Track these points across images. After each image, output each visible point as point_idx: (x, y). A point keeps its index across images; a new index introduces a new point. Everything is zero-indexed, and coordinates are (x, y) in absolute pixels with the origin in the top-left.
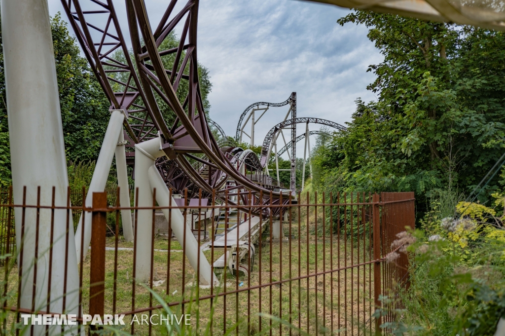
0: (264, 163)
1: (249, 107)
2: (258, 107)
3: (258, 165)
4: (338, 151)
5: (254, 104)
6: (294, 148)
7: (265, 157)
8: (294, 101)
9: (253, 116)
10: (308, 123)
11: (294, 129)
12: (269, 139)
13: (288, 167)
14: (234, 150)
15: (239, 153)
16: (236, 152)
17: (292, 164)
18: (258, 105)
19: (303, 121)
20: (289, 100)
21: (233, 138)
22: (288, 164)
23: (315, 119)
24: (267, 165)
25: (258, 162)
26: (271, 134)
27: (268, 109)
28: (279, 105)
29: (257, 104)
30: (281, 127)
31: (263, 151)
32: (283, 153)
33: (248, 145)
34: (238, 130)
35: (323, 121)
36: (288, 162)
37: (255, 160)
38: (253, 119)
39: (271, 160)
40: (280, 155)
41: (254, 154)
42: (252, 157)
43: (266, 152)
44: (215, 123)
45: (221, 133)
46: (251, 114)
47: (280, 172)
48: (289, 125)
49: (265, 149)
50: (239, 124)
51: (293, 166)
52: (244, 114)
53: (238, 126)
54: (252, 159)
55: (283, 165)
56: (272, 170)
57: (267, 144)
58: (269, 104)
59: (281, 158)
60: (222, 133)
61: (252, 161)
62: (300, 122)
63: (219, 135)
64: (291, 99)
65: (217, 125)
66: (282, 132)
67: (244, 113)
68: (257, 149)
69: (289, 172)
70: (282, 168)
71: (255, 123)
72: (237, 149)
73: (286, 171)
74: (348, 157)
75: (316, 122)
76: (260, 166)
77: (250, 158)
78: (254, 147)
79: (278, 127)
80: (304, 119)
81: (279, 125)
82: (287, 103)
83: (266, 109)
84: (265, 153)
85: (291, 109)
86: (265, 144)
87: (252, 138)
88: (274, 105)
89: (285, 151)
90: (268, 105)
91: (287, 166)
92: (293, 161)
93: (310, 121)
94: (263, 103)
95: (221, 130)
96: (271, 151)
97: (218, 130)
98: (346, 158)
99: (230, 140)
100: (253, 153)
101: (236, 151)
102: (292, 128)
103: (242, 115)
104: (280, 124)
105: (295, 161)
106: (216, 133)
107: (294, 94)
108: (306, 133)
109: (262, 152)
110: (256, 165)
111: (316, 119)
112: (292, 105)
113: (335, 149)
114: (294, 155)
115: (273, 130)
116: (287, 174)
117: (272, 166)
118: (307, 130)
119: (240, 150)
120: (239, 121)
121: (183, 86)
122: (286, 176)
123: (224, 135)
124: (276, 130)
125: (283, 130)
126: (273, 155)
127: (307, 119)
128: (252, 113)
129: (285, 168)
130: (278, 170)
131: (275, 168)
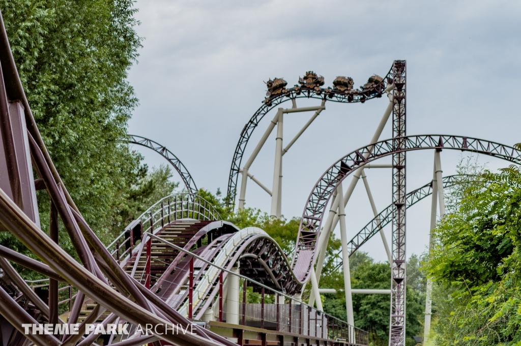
0: (305, 271)
2: (294, 105)
3: (284, 274)
4: (497, 232)
5: (282, 94)
6: (399, 226)
7: (309, 252)
8: (400, 87)
9: (281, 130)
10: (438, 150)
11: (399, 168)
12: (321, 198)
13: (385, 284)
14: (207, 229)
15: (223, 237)
16: (215, 233)
17: (396, 274)
18: (293, 99)
19: (423, 145)
20: (385, 85)
21: (214, 193)
23: (461, 140)
24: (314, 277)
25: (284, 267)
26: (330, 184)
27: (323, 108)
28: (356, 99)
29: (292, 95)
30: (357, 163)
31: (303, 233)
32: (367, 239)
33: (262, 214)
34: (235, 170)
35: (485, 144)
36: (384, 268)
37: (276, 261)
38: (280, 139)
39: (331, 261)
40: (358, 247)
41: (270, 241)
43: (314, 236)
44: (164, 149)
45: (185, 178)
46: (274, 123)
47: (357, 298)
48: (382, 155)
49: (310, 227)
50: (238, 153)
51: (399, 281)
52: (253, 122)
53: (235, 160)
54: (264, 257)
55: (370, 277)
56: (333, 291)
57: (315, 212)
58: (326, 96)
59: (362, 257)
60: (187, 178)
61: (263, 262)
62: (417, 148)
64: (390, 81)
65: (170, 156)
66: (364, 178)
67: (251, 122)
68: (286, 228)
69: (386, 297)
70: (368, 287)
71: (285, 151)
72: (217, 225)
73: (379, 295)
75: (464, 148)
76: (290, 277)
77: (257, 252)
79: (350, 163)
80: (427, 140)
81: (354, 156)
83: (319, 110)
84: (309, 238)
85: (392, 108)
86: (310, 214)
87: (275, 195)
88: (343, 98)
89: (373, 233)
90: (325, 99)
91: (382, 280)
92: (399, 263)
93: (446, 145)
94: (309, 91)
95: (183, 170)
96: (330, 233)
98: (516, 252)
99: (205, 199)
100: (266, 241)
101: (214, 231)
102: (394, 167)
103: (246, 128)
104: (357, 152)
105: (403, 266)
106: (165, 179)
107: (400, 66)
108: (435, 180)
109: (299, 235)
110: (276, 275)
111: (465, 139)
112: (395, 98)
113: (489, 225)
114: (399, 245)
115: (336, 171)
116: (383, 304)
117: (330, 279)
118: (437, 172)
119: (228, 230)
120: (239, 145)
121: (47, 39)
122: (379, 311)
123: (192, 186)
124: (345, 170)
125: (366, 171)
126: (337, 245)
127: (437, 139)
128: (277, 121)
129: (377, 287)
130: (349, 291)
131: (342, 285)
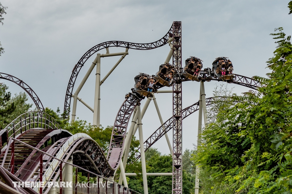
0: (116, 161)
1: (90, 51)
2: (108, 52)
3: (102, 164)
4: (241, 134)
5: (99, 45)
6: (178, 131)
8: (177, 39)
9: (99, 69)
10: (203, 80)
11: (177, 92)
12: (126, 113)
13: (169, 169)
14: (51, 135)
15: (62, 140)
16: (57, 137)
17: (176, 162)
18: (107, 47)
20: (168, 38)
21: (55, 111)
22: (169, 163)
24: (122, 165)
25: (103, 159)
26: (132, 104)
27: (127, 54)
28: (148, 47)
29: (106, 45)
31: (115, 137)
32: (156, 140)
33: (87, 124)
34: (69, 95)
36: (168, 159)
37: (97, 155)
38: (98, 74)
39: (133, 154)
40: (151, 145)
42: (89, 149)
43: (121, 138)
44: (21, 81)
45: (35, 101)
49: (119, 133)
50: (71, 84)
51: (177, 167)
52: (80, 64)
53: (68, 88)
54: (89, 153)
55: (159, 164)
56: (135, 174)
57: (122, 123)
58: (128, 46)
59: (154, 152)
60: (37, 100)
61: (89, 156)
63: (28, 106)
64: (171, 35)
65: (26, 87)
66: (154, 99)
67: (79, 63)
68: (103, 133)
69: (169, 178)
71: (102, 82)
72: (58, 132)
73: (165, 176)
74: (256, 144)
76: (106, 165)
77: (84, 149)
78: (99, 129)
82: (165, 43)
83: (124, 55)
84: (118, 140)
85: (172, 54)
86: (119, 124)
87: (96, 111)
88: (140, 47)
89: (160, 136)
90: (128, 48)
91: (167, 167)
92: (178, 155)
94: (117, 42)
95: (34, 96)
96: (132, 136)
97: (28, 96)
98: (253, 147)
99: (49, 115)
101: (55, 136)
102: (174, 92)
103: (76, 68)
105: (180, 157)
106: (22, 102)
107: (177, 25)
108: (201, 100)
109: (112, 138)
110: (97, 165)
112: (174, 46)
113: (236, 130)
114: (178, 144)
117: (133, 166)
118: (202, 95)
119: (65, 135)
120: (71, 79)
122: (165, 187)
123: (40, 106)
126: (136, 144)
128: (96, 63)
129: (163, 171)
130: (145, 174)
131: (140, 170)
